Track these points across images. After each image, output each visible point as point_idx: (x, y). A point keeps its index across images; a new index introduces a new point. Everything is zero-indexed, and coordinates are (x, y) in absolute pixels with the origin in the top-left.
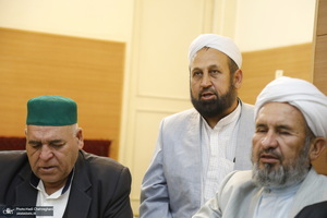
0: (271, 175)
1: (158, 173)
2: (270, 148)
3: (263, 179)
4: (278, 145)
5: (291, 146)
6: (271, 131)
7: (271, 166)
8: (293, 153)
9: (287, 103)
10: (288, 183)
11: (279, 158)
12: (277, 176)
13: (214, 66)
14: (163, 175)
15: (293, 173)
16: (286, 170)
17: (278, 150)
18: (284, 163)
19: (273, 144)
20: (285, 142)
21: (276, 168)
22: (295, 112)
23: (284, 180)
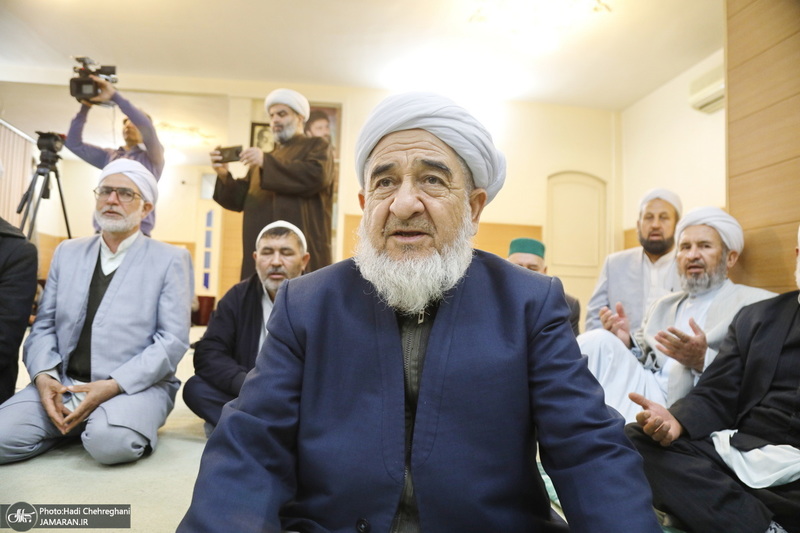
0: (699, 282)
1: (603, 297)
2: (696, 259)
3: (691, 286)
4: (701, 257)
5: (712, 256)
6: (694, 247)
7: (697, 275)
8: (714, 262)
9: (704, 224)
10: (713, 286)
11: (702, 267)
12: (703, 282)
13: (664, 213)
14: (607, 299)
15: (716, 278)
16: (710, 276)
17: (701, 261)
18: (708, 270)
19: (697, 256)
20: (707, 254)
21: (702, 276)
22: (712, 230)
23: (709, 285)
